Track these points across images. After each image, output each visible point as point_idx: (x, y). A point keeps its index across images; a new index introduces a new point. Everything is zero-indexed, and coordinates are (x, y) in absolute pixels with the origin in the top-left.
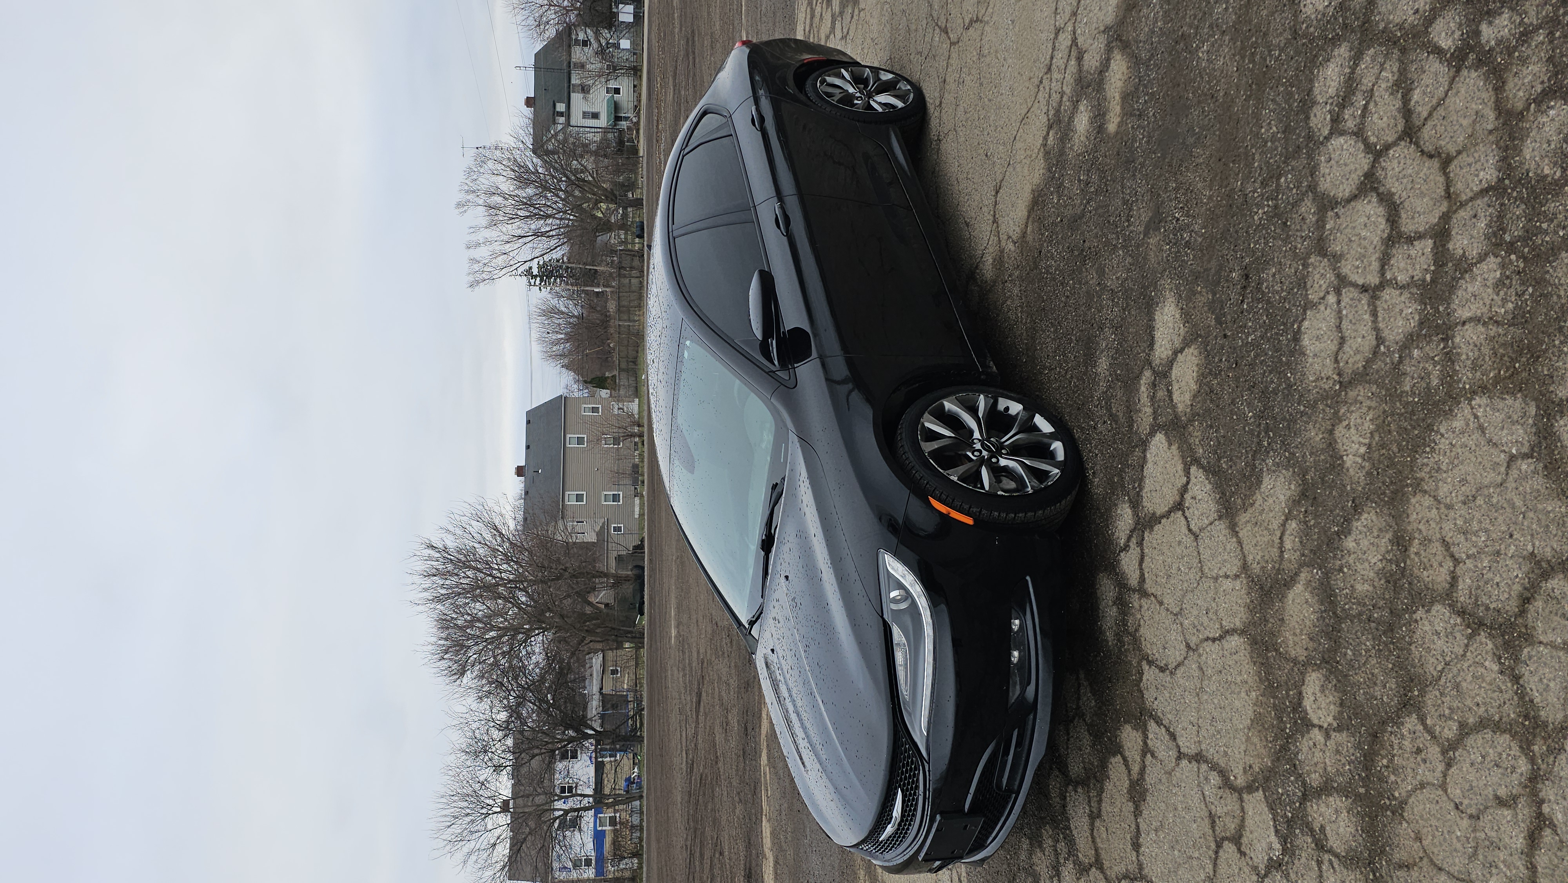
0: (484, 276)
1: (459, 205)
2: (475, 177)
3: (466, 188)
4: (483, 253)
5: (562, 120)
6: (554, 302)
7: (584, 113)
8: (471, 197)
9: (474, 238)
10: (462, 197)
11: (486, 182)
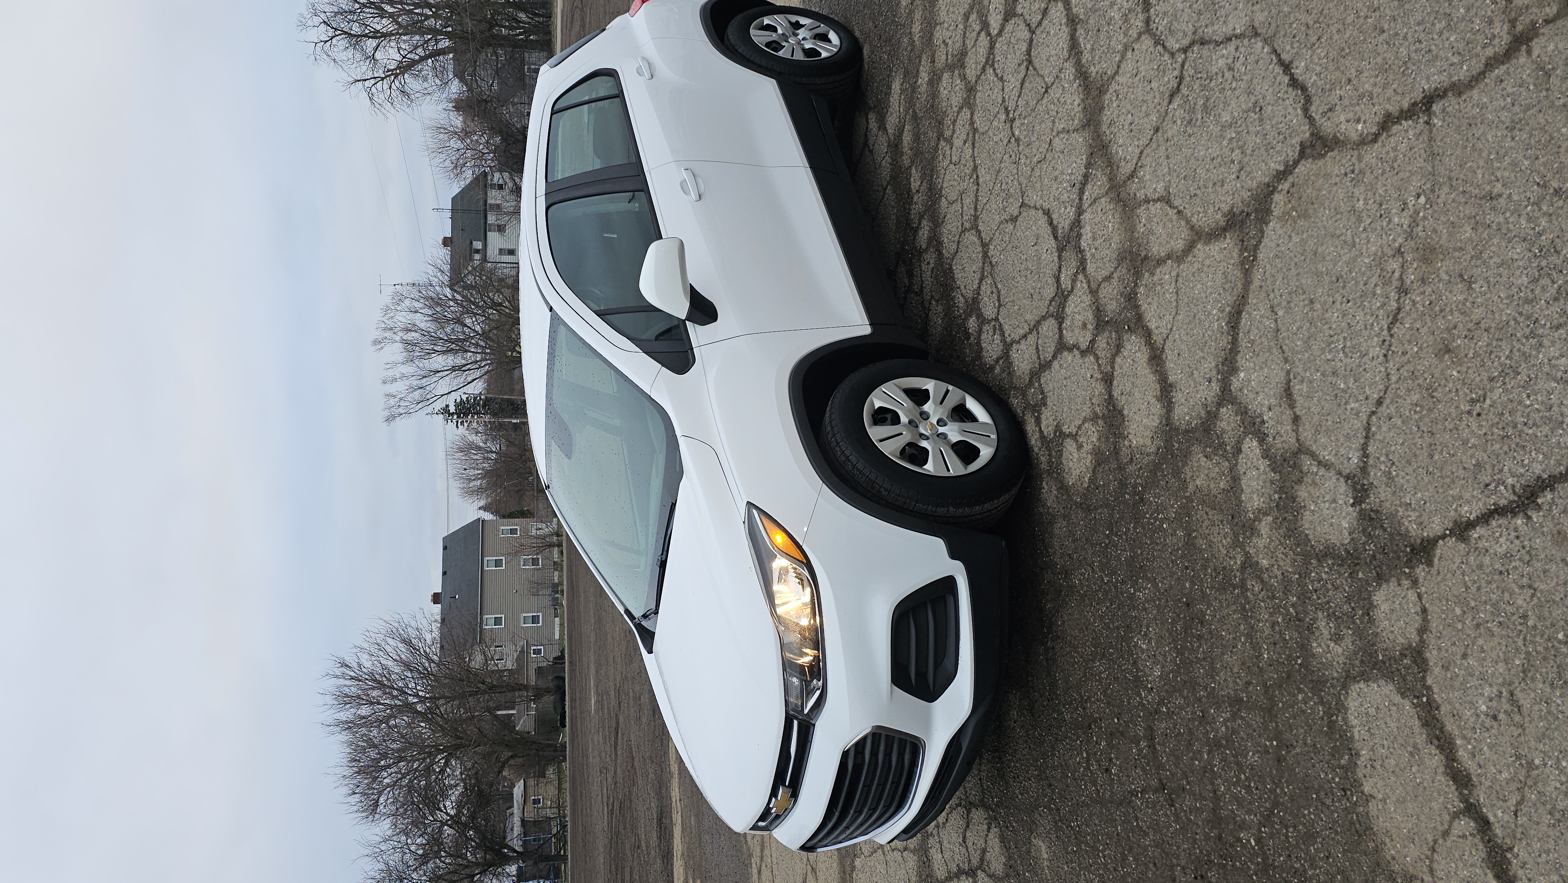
0: (401, 410)
1: (376, 342)
2: (392, 315)
3: (383, 326)
4: (400, 387)
5: (477, 257)
6: (473, 438)
7: (500, 250)
8: (388, 334)
9: (390, 373)
10: (378, 334)
11: (403, 320)
